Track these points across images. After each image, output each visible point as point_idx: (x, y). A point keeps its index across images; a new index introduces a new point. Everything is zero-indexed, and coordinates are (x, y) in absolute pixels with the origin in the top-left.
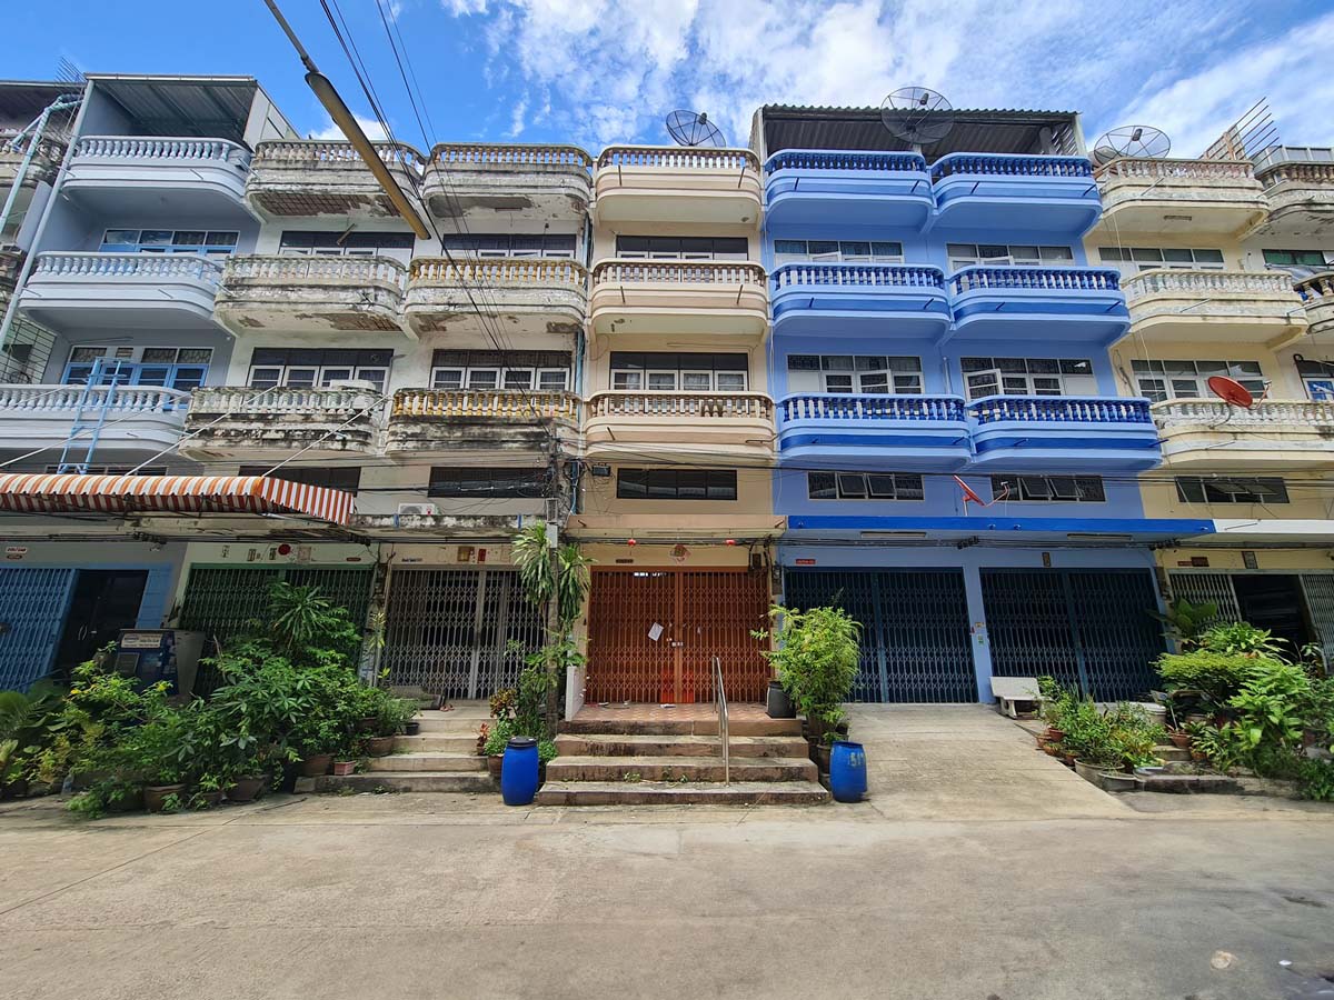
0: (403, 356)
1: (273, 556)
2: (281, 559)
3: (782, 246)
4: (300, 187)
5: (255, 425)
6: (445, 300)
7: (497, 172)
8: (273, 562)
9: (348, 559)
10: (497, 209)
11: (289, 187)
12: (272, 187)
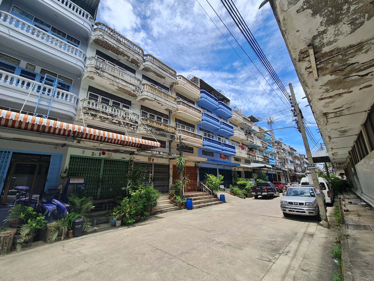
0: (134, 104)
1: (100, 155)
2: (102, 156)
3: (199, 106)
4: (116, 46)
5: (109, 117)
6: (154, 98)
7: (163, 70)
8: (100, 157)
9: (122, 158)
10: (157, 75)
11: (113, 44)
12: (108, 41)
